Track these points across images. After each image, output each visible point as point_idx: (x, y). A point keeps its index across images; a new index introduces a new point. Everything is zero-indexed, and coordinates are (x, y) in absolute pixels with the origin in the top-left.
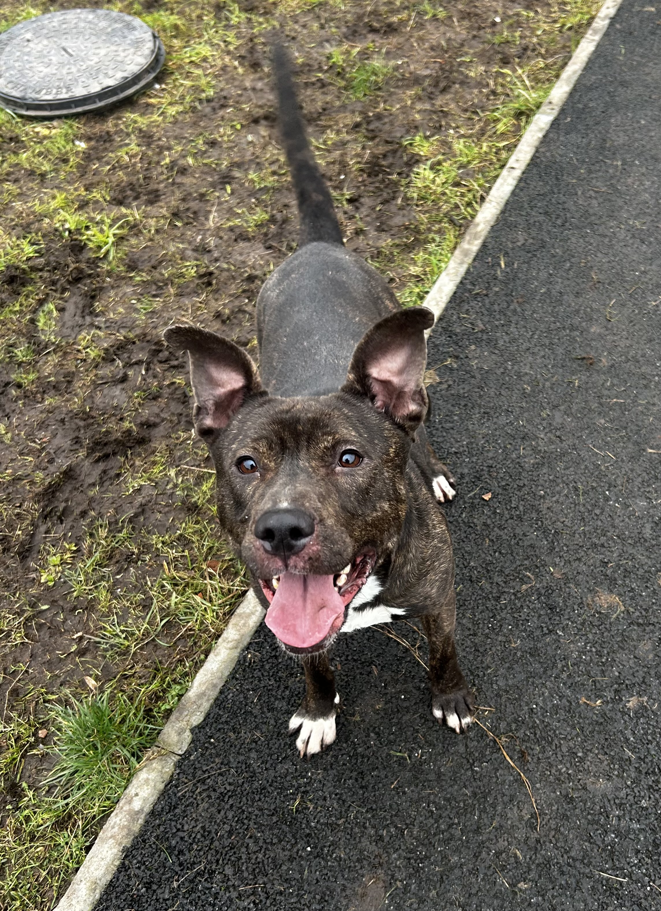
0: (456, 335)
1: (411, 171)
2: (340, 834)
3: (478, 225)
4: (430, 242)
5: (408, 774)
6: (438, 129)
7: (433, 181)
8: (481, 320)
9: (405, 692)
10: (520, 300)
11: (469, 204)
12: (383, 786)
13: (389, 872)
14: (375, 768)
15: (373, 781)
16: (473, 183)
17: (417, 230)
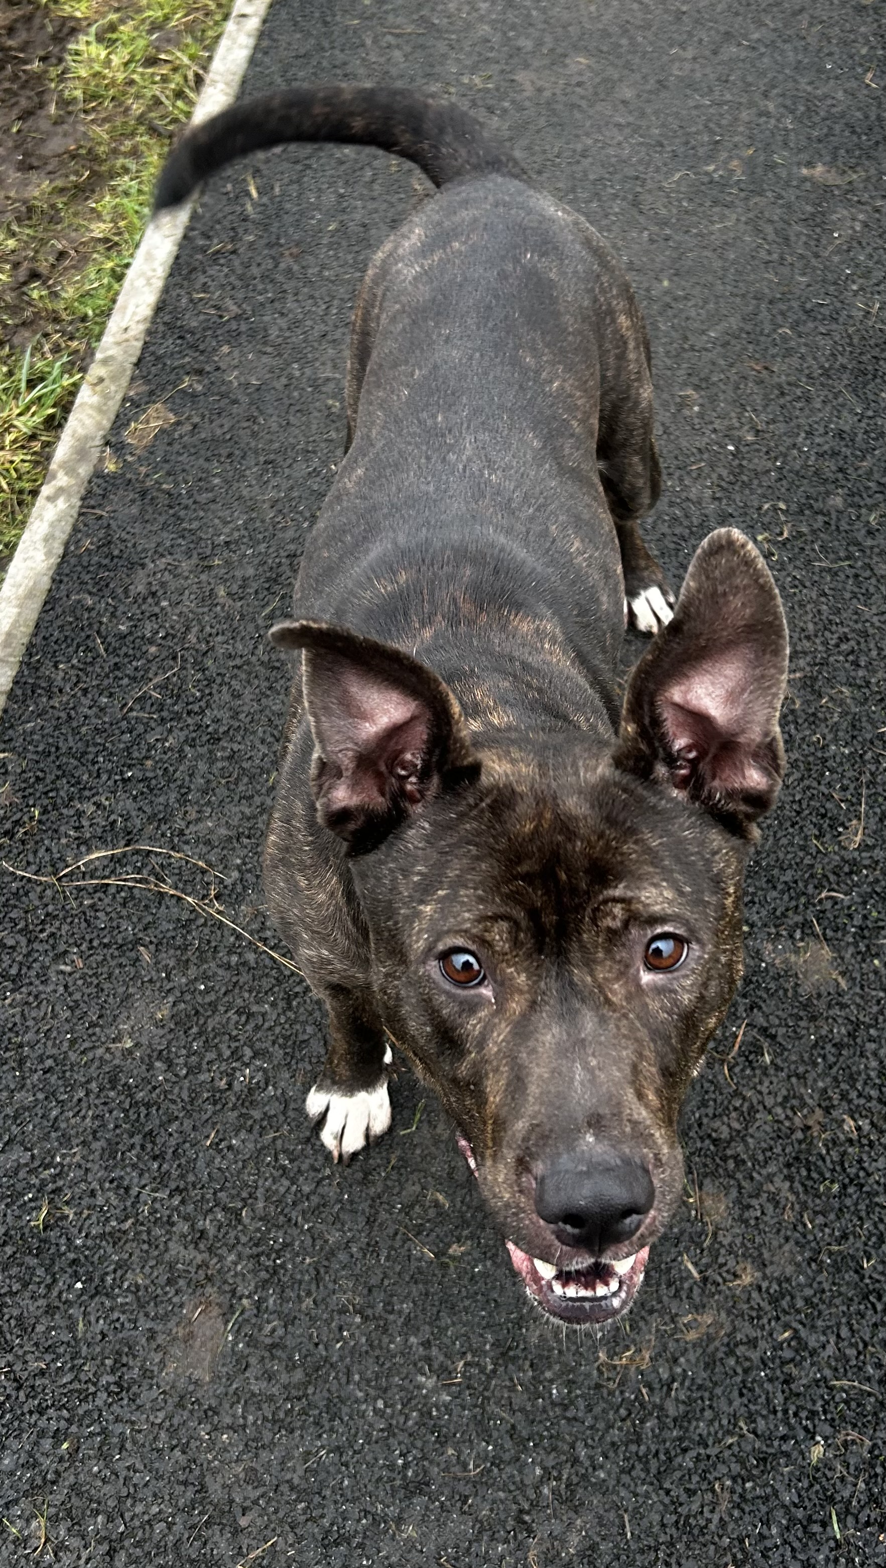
0: (193, 333)
1: (64, 50)
2: (128, 1247)
4: (119, 175)
5: (232, 1116)
7: (107, 63)
8: (232, 297)
9: (206, 978)
10: (295, 250)
11: (179, 94)
12: (192, 1146)
13: (227, 1288)
14: (173, 1119)
15: (173, 1142)
16: (179, 54)
17: (93, 157)
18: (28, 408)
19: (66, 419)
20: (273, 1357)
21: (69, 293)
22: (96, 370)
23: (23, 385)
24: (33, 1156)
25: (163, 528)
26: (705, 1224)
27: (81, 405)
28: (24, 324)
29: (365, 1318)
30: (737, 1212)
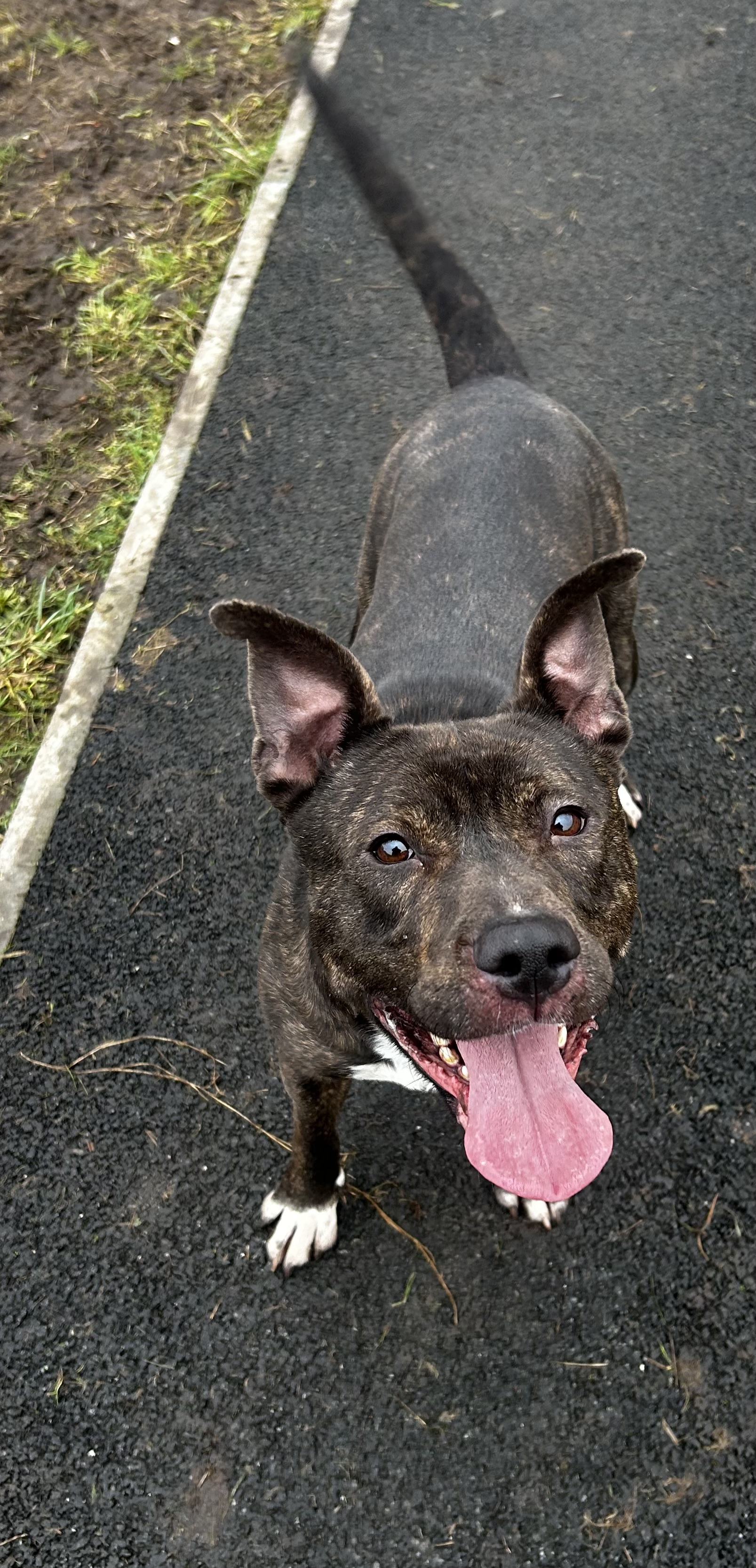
0: (194, 564)
1: (76, 312)
2: (137, 1416)
3: (196, 378)
4: (125, 422)
5: (234, 1290)
6: (109, 235)
7: (114, 322)
8: (229, 531)
9: (208, 1159)
10: (286, 487)
11: (179, 348)
12: (197, 1319)
13: (231, 1455)
14: (178, 1294)
15: (179, 1315)
16: (179, 312)
17: (101, 406)
18: (43, 634)
19: (78, 644)
20: (274, 1521)
21: (81, 529)
22: (105, 599)
23: (39, 613)
24: (49, 1330)
25: (169, 740)
26: (682, 1391)
27: (93, 630)
28: (39, 558)
29: (361, 1483)
30: (712, 1378)
